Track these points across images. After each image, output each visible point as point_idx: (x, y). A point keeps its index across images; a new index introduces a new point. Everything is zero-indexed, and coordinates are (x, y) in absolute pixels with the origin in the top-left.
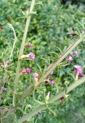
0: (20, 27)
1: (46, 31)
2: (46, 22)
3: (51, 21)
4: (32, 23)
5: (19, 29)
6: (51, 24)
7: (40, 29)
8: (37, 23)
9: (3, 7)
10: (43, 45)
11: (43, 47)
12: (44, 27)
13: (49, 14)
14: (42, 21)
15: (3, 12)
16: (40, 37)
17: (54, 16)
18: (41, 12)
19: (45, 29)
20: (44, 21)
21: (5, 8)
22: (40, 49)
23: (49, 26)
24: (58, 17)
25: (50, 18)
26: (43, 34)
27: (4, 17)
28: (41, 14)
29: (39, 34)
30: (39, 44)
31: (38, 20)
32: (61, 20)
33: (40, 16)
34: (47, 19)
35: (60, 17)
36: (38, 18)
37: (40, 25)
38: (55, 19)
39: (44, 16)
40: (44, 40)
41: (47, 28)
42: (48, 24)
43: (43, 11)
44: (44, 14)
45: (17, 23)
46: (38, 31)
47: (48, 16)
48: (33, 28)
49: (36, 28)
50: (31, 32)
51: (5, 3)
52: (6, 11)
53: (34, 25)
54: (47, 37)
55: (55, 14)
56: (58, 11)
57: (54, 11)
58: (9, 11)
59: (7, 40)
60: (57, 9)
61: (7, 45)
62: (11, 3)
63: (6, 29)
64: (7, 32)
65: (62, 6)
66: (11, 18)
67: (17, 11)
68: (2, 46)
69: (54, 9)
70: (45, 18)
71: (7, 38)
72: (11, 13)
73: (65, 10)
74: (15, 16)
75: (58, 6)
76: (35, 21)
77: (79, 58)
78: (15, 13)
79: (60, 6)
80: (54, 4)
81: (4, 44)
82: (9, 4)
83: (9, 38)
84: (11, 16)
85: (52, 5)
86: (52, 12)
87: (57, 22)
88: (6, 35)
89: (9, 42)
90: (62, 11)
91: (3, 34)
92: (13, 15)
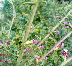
0: (28, 17)
1: (47, 19)
2: (46, 14)
3: (50, 12)
4: (37, 14)
5: (28, 18)
6: (50, 15)
7: (42, 18)
8: (40, 14)
9: (17, 4)
10: (44, 29)
11: (44, 30)
12: (45, 17)
13: (48, 8)
14: (43, 13)
15: (17, 7)
16: (42, 23)
17: (52, 9)
18: (43, 7)
19: (46, 18)
20: (45, 13)
21: (18, 4)
22: (42, 32)
23: (48, 16)
24: (55, 10)
25: (49, 11)
26: (44, 21)
27: (18, 10)
28: (43, 8)
29: (42, 22)
30: (41, 28)
31: (41, 12)
32: (57, 12)
33: (42, 9)
34: (47, 11)
35: (56, 10)
36: (41, 11)
37: (42, 15)
38: (53, 11)
39: (45, 9)
40: (45, 25)
41: (47, 17)
42: (48, 15)
43: (44, 6)
44: (45, 8)
45: (27, 15)
46: (41, 20)
47: (48, 9)
48: (38, 18)
49: (39, 17)
50: (36, 21)
51: (18, 1)
52: (19, 7)
53: (38, 15)
54: (47, 24)
55: (53, 8)
56: (55, 6)
57: (52, 6)
58: (21, 6)
59: (20, 26)
60: (54, 4)
61: (19, 29)
62: (22, 1)
63: (19, 18)
64: (19, 20)
65: (58, 2)
66: (22, 11)
67: (26, 6)
68: (16, 30)
69: (52, 4)
70: (46, 11)
71: (20, 25)
72: (22, 7)
73: (60, 5)
74: (25, 9)
75: (55, 3)
76: (39, 13)
77: (70, 38)
78: (25, 7)
79: (57, 2)
80: (52, 1)
81: (18, 28)
82: (21, 1)
83: (21, 24)
84: (22, 10)
85: (51, 1)
86: (51, 6)
87: (54, 13)
88: (19, 23)
89: (21, 27)
90: (58, 5)
91: (17, 22)
92: (24, 9)
